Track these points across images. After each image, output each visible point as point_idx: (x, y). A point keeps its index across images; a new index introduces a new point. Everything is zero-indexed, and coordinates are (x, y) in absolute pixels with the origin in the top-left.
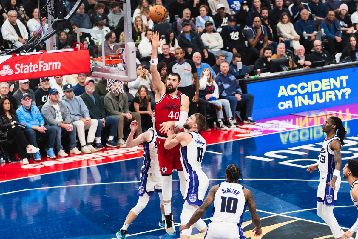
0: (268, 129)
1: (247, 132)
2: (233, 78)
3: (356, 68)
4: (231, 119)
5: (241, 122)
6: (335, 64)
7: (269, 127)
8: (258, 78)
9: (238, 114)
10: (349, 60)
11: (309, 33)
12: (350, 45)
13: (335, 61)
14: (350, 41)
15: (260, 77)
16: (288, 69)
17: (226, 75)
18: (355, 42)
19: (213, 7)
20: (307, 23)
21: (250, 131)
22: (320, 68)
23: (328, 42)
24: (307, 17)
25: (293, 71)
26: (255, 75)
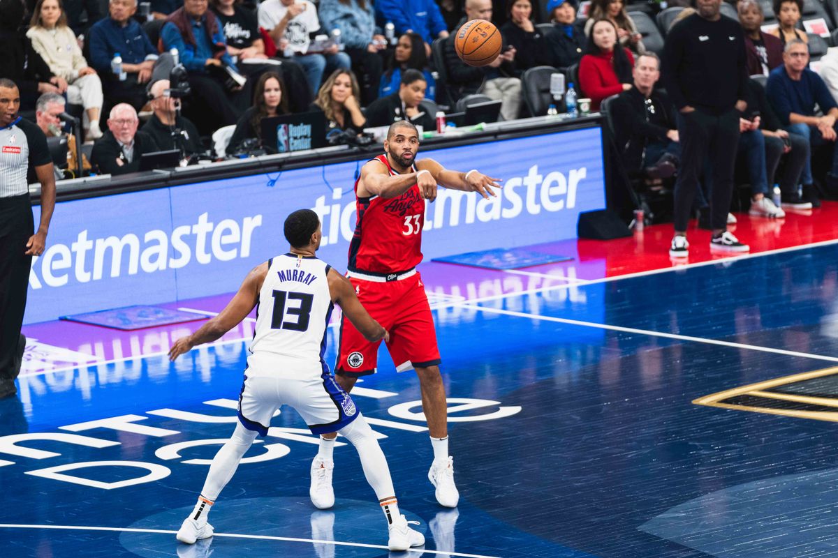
3: (277, 174)
6: (214, 161)
10: (257, 148)
11: (133, 62)
12: (263, 103)
13: (214, 153)
14: (263, 90)
16: (63, 176)
18: (278, 94)
20: (127, 28)
22: (166, 173)
23: (192, 90)
25: (81, 180)
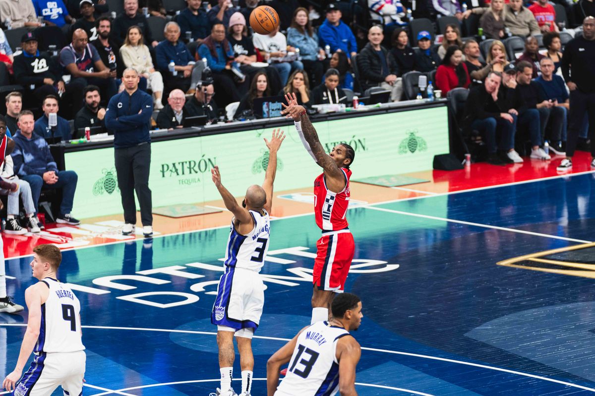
0: (101, 236)
1: (62, 241)
2: (41, 143)
3: (263, 130)
4: (33, 217)
5: (53, 222)
6: (226, 122)
7: (103, 233)
8: (85, 143)
9: (47, 206)
10: (251, 115)
11: (181, 65)
12: (255, 89)
13: (226, 118)
14: (256, 81)
15: (88, 141)
17: (29, 138)
18: (265, 84)
19: (8, 11)
20: (177, 46)
21: (67, 238)
22: (199, 129)
24: (176, 35)
26: (80, 138)
